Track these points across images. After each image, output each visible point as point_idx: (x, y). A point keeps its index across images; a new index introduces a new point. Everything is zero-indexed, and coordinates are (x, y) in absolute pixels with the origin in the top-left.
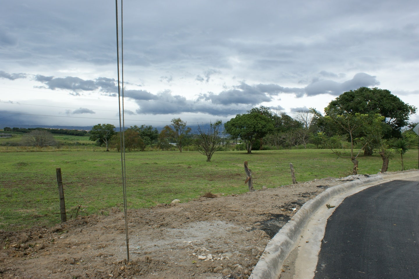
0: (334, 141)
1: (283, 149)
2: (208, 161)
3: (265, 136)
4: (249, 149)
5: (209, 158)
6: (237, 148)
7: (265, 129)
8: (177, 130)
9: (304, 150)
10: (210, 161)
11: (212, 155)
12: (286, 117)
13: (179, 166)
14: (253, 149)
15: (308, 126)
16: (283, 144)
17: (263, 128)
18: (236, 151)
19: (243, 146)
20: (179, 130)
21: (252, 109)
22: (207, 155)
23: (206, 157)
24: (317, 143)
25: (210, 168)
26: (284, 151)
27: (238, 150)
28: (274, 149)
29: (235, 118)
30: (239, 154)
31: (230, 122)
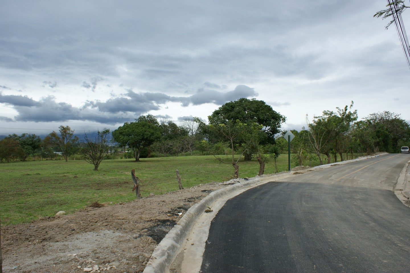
0: (218, 148)
1: (170, 156)
2: (95, 170)
3: (153, 144)
4: (137, 157)
5: (96, 168)
6: (125, 156)
7: (153, 137)
8: (64, 138)
9: (191, 156)
10: (97, 170)
11: (99, 163)
12: (172, 125)
13: (65, 176)
14: (140, 157)
15: (194, 133)
16: (170, 152)
17: (150, 136)
18: (124, 159)
19: (131, 154)
21: (140, 118)
22: (94, 164)
23: (93, 166)
24: (203, 150)
25: (97, 177)
26: (171, 158)
27: (126, 158)
28: (162, 156)
29: (123, 127)
30: (127, 162)
31: (118, 130)
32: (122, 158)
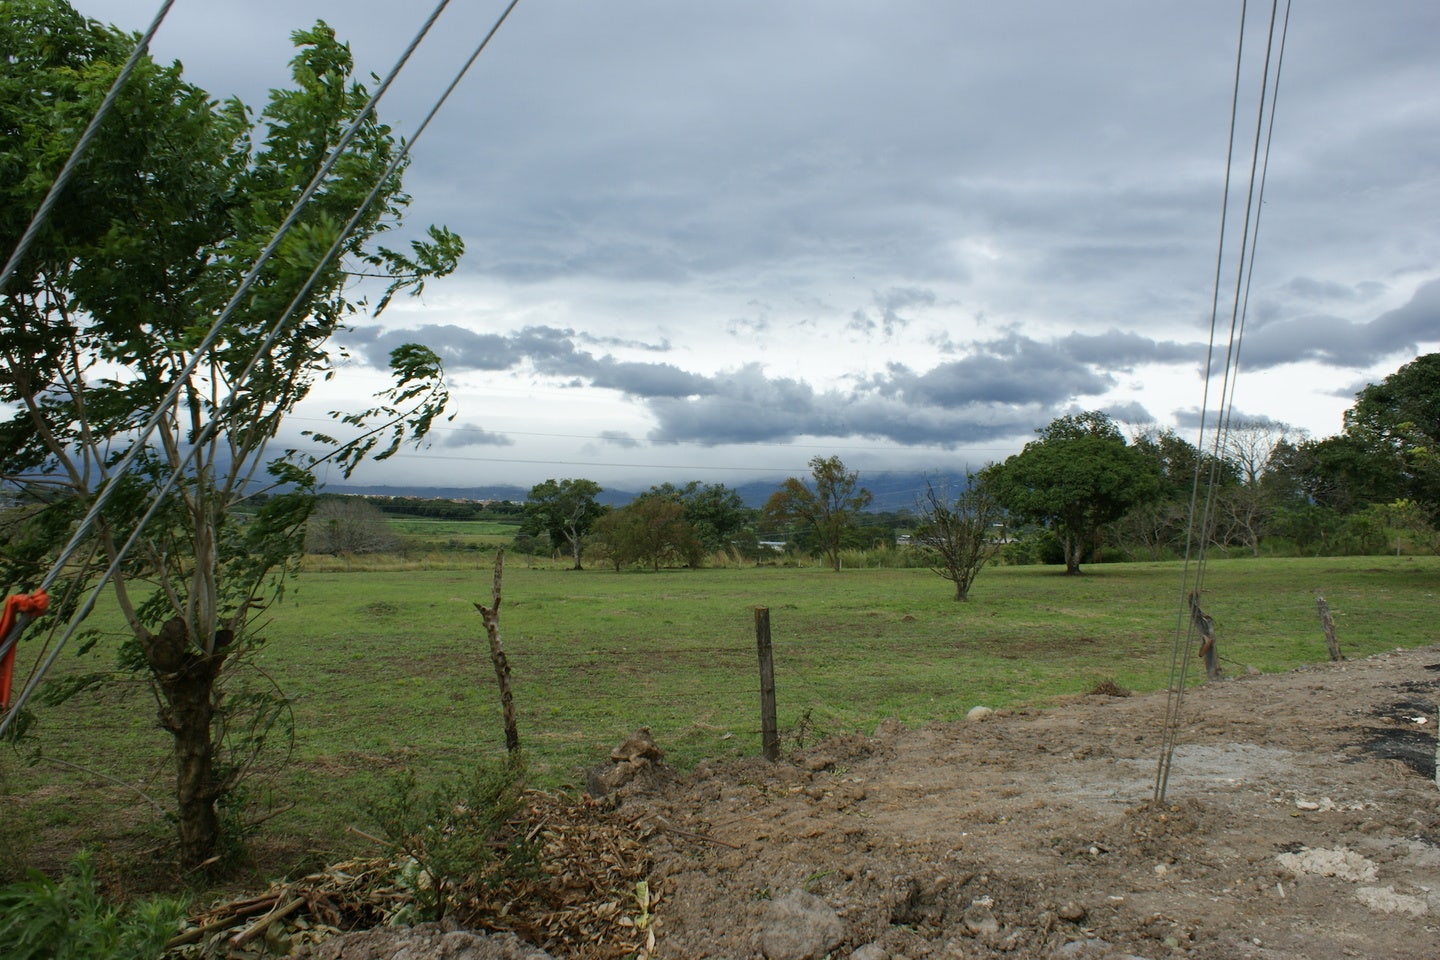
0: (1362, 528)
1: (1172, 558)
2: (959, 600)
3: (1126, 514)
4: (1071, 560)
5: (962, 592)
6: (1009, 559)
7: (1128, 493)
8: (826, 496)
9: (1252, 560)
10: (966, 600)
11: (972, 579)
12: (1178, 449)
13: (872, 615)
14: (1083, 561)
15: (1258, 476)
16: (1170, 540)
17: (1120, 487)
18: (1004, 567)
19: (1028, 550)
20: (832, 496)
21: (1054, 425)
22: (955, 578)
23: (950, 587)
24: (1304, 538)
25: (972, 620)
26: (1179, 565)
27: (1012, 564)
28: (1141, 559)
29: (1022, 456)
32: (996, 564)
